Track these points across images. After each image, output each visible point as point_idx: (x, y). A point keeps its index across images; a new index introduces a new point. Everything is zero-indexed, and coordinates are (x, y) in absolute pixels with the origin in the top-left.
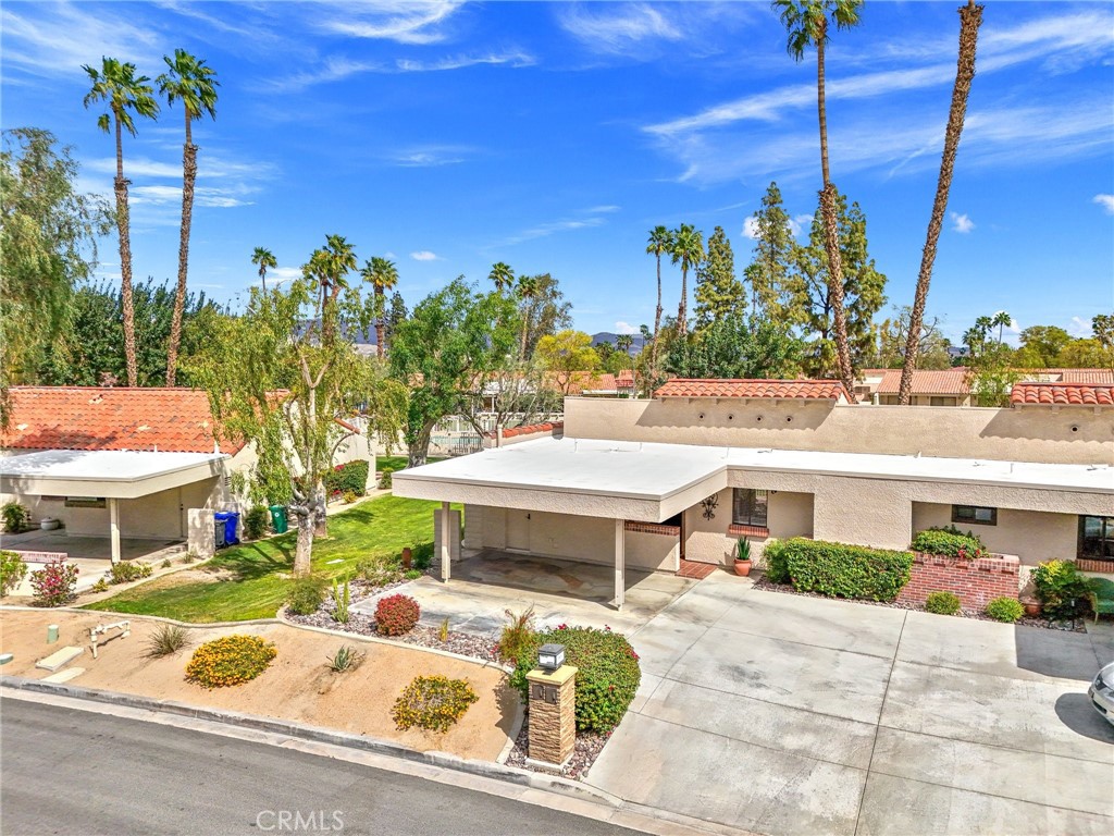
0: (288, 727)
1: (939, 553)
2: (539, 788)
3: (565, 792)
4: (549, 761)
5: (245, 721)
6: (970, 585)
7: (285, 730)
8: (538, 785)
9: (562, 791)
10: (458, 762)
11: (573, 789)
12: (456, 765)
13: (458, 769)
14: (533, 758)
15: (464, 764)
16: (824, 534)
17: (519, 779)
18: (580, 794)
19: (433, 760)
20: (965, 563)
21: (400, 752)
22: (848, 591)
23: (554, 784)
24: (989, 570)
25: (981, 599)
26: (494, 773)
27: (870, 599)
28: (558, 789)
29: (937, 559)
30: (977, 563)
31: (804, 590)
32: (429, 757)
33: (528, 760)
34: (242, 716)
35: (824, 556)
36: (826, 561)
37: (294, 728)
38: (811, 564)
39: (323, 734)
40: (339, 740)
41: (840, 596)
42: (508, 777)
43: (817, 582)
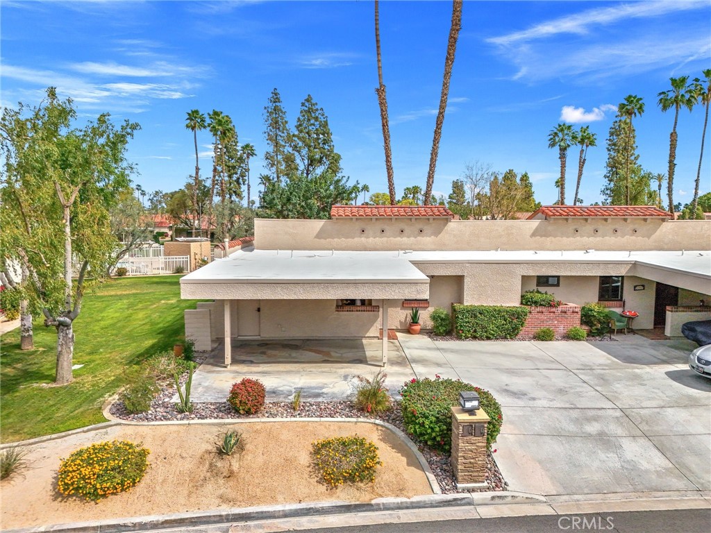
0: (220, 516)
1: (541, 305)
2: (482, 504)
3: (504, 501)
4: (476, 482)
5: (166, 522)
6: (556, 322)
7: (218, 519)
8: (480, 502)
9: (501, 501)
10: (406, 503)
11: (510, 498)
12: (405, 505)
13: (407, 508)
14: (461, 482)
15: (412, 503)
16: (470, 300)
17: (463, 502)
18: (517, 500)
19: (382, 507)
20: (553, 310)
21: (348, 509)
22: (493, 335)
23: (493, 498)
24: (566, 312)
25: (561, 330)
26: (439, 503)
27: (505, 338)
28: (497, 501)
29: (539, 309)
30: (560, 309)
31: (466, 338)
32: (378, 505)
33: (459, 485)
34: (161, 518)
35: (480, 313)
36: (483, 317)
37: (228, 515)
38: (473, 320)
39: (262, 512)
40: (281, 513)
41: (488, 338)
42: (454, 503)
43: (475, 331)
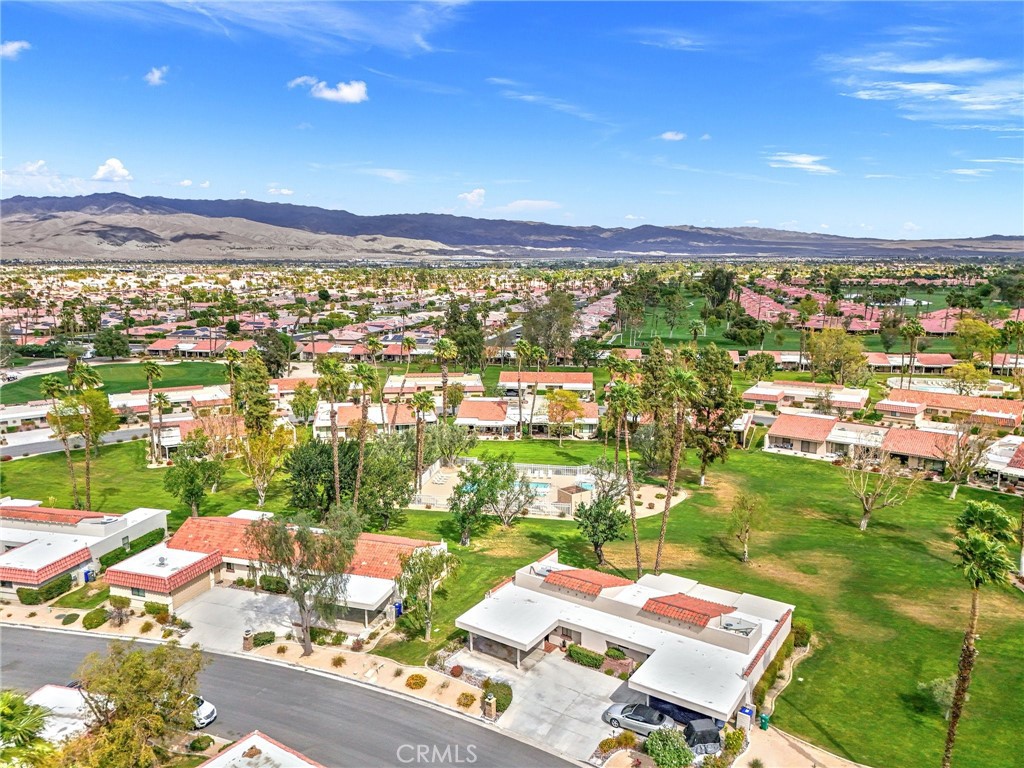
1: (611, 658)
2: (487, 724)
3: (492, 725)
4: (490, 717)
6: (618, 667)
10: (471, 716)
14: (486, 716)
18: (495, 726)
19: (466, 715)
23: (490, 723)
25: (620, 671)
26: (478, 719)
30: (619, 662)
41: (585, 665)
42: (481, 721)
